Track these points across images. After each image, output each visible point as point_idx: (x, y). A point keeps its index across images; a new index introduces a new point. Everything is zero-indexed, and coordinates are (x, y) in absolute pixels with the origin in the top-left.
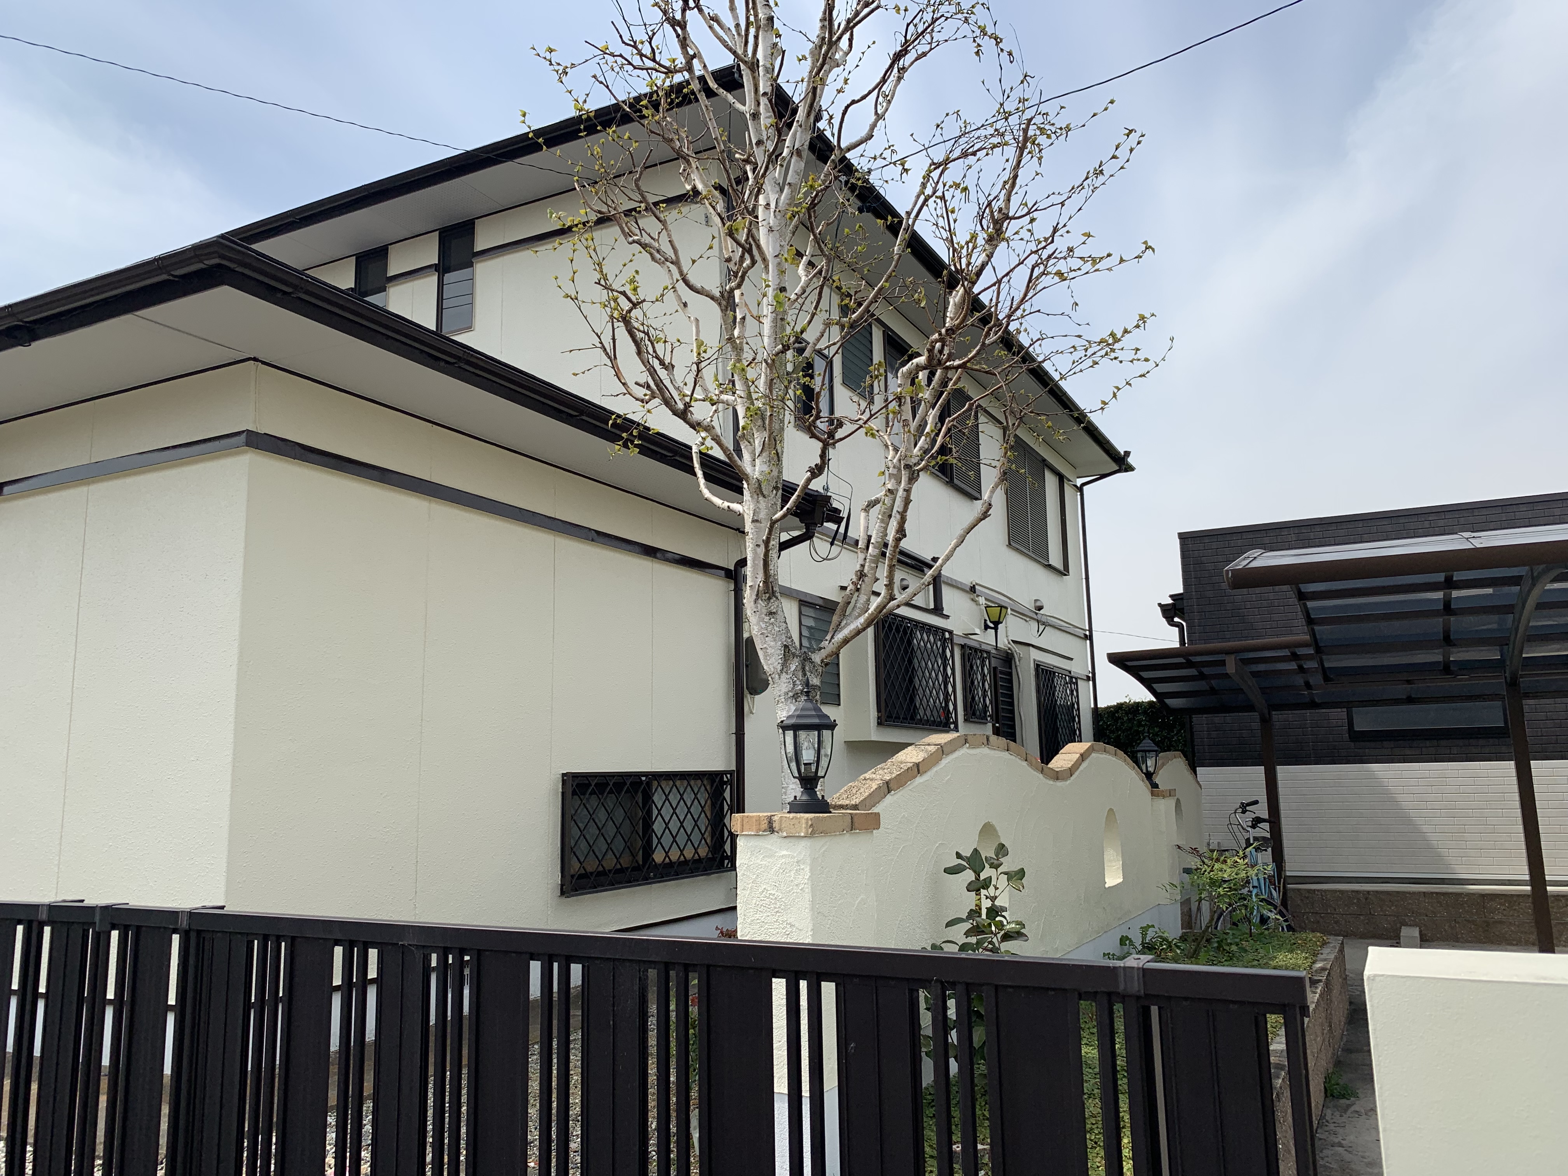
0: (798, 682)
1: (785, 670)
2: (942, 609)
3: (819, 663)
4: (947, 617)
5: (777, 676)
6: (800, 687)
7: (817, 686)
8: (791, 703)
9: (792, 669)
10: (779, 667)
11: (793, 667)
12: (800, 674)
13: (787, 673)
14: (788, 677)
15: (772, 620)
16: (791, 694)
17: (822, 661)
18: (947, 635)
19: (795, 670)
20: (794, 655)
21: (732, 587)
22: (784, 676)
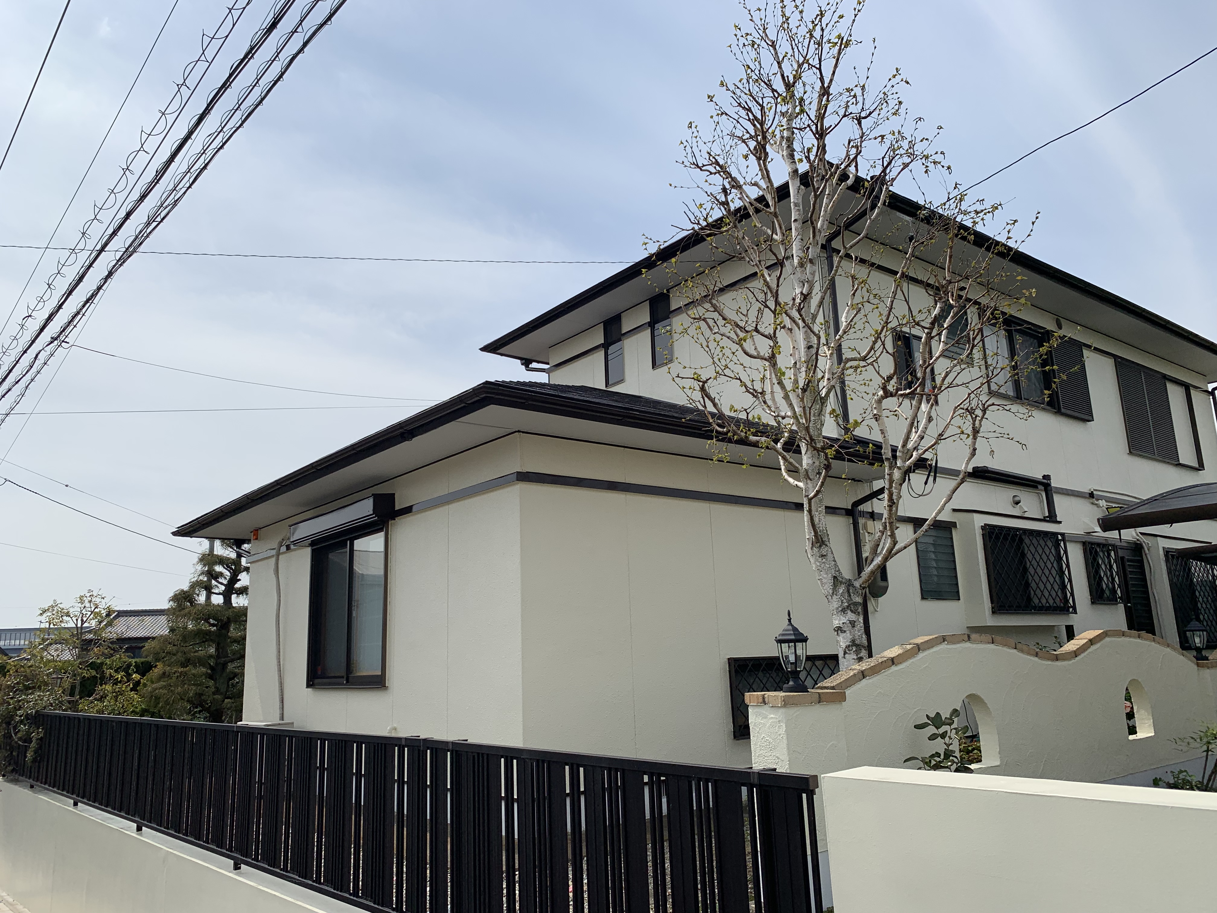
0: (845, 601)
1: (835, 593)
2: (1056, 516)
3: (859, 587)
4: (1060, 522)
5: (830, 597)
6: (846, 604)
7: (858, 602)
8: (841, 615)
9: (841, 592)
10: (831, 591)
11: (841, 591)
12: (846, 595)
13: (836, 595)
14: (838, 597)
15: (824, 560)
16: (840, 609)
17: (860, 586)
18: (1060, 537)
19: (843, 593)
20: (841, 582)
21: (851, 521)
22: (835, 597)
